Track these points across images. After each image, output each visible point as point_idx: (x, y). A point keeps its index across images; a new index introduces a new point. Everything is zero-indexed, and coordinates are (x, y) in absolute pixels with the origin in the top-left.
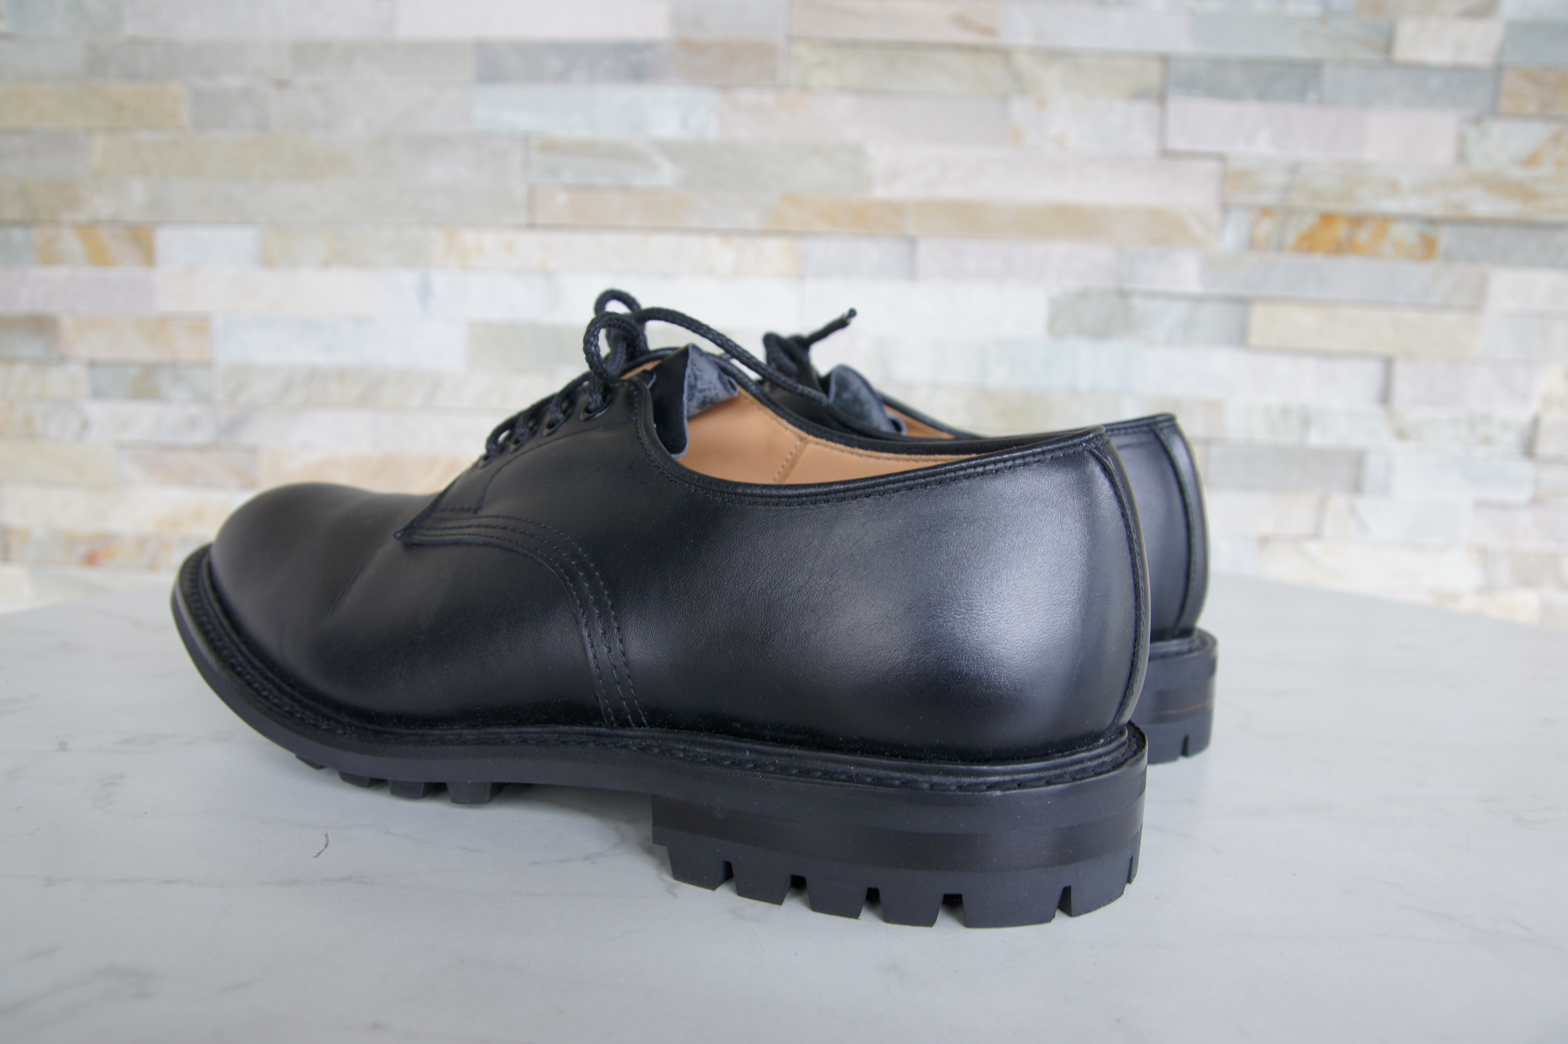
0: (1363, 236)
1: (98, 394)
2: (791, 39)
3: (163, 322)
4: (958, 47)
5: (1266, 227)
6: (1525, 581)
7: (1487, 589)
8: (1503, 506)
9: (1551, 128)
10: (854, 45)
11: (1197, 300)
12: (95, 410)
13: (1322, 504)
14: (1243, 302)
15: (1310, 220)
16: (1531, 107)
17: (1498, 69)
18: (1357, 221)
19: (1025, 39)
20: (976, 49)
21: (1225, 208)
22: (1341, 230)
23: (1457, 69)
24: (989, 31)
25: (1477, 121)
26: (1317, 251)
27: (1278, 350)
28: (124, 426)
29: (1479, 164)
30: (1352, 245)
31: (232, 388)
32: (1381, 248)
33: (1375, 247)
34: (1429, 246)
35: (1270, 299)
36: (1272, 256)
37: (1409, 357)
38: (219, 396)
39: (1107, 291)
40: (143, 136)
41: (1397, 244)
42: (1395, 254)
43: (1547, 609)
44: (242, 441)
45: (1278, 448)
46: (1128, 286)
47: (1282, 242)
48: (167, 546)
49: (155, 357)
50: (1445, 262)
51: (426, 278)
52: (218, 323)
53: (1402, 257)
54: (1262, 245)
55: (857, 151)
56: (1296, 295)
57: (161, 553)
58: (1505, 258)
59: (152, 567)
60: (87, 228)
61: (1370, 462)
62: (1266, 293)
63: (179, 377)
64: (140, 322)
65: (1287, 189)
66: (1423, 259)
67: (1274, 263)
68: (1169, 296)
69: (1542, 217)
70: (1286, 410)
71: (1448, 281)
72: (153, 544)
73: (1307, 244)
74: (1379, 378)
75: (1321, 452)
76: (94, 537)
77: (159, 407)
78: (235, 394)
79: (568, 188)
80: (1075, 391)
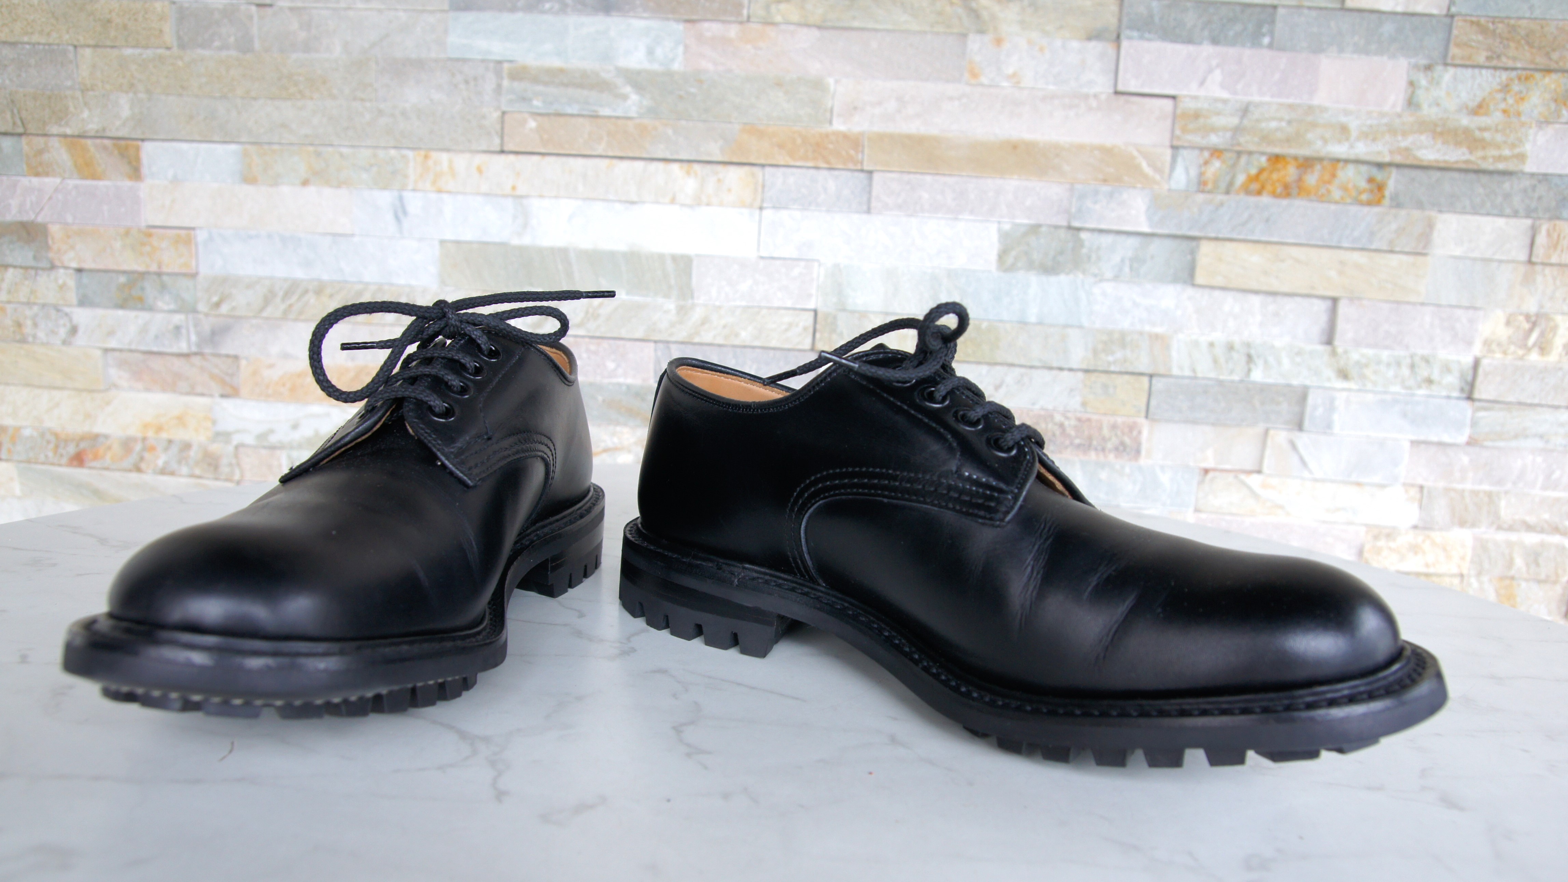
0: (1312, 179)
1: (83, 302)
3: (149, 234)
5: (1215, 167)
6: (1461, 520)
7: (1423, 527)
8: (1442, 446)
9: (1500, 78)
11: (1148, 236)
12: (82, 316)
13: (1264, 438)
14: (1191, 241)
15: (1261, 162)
16: (1480, 57)
17: (1449, 17)
18: (1307, 163)
21: (1175, 149)
22: (1290, 172)
23: (1409, 15)
25: (1429, 68)
26: (1265, 193)
27: (1223, 289)
28: (111, 333)
29: (1428, 112)
30: (1300, 188)
31: (215, 299)
32: (1329, 191)
33: (1323, 191)
34: (1376, 191)
35: (1216, 239)
36: (1220, 197)
37: (1353, 299)
38: (202, 307)
39: (1057, 227)
40: (128, 52)
41: (1344, 188)
42: (1342, 198)
43: (1482, 546)
44: (224, 351)
45: (1220, 383)
46: (1076, 224)
47: (1231, 184)
48: (152, 449)
49: (141, 268)
50: (1391, 207)
51: (401, 199)
52: (201, 236)
53: (1349, 200)
54: (1210, 186)
55: (818, 85)
56: (1241, 237)
57: (147, 455)
58: (1452, 205)
59: (138, 470)
60: (75, 140)
61: (1310, 400)
62: (1213, 235)
63: (163, 287)
64: (127, 233)
65: (1237, 130)
66: (1369, 203)
67: (1222, 204)
68: (1119, 233)
69: (1488, 165)
70: (1230, 347)
71: (1394, 226)
72: (138, 447)
73: (1255, 186)
74: (1324, 318)
75: (1263, 388)
76: (83, 438)
77: (144, 316)
78: (218, 305)
79: (536, 115)
80: (1023, 323)
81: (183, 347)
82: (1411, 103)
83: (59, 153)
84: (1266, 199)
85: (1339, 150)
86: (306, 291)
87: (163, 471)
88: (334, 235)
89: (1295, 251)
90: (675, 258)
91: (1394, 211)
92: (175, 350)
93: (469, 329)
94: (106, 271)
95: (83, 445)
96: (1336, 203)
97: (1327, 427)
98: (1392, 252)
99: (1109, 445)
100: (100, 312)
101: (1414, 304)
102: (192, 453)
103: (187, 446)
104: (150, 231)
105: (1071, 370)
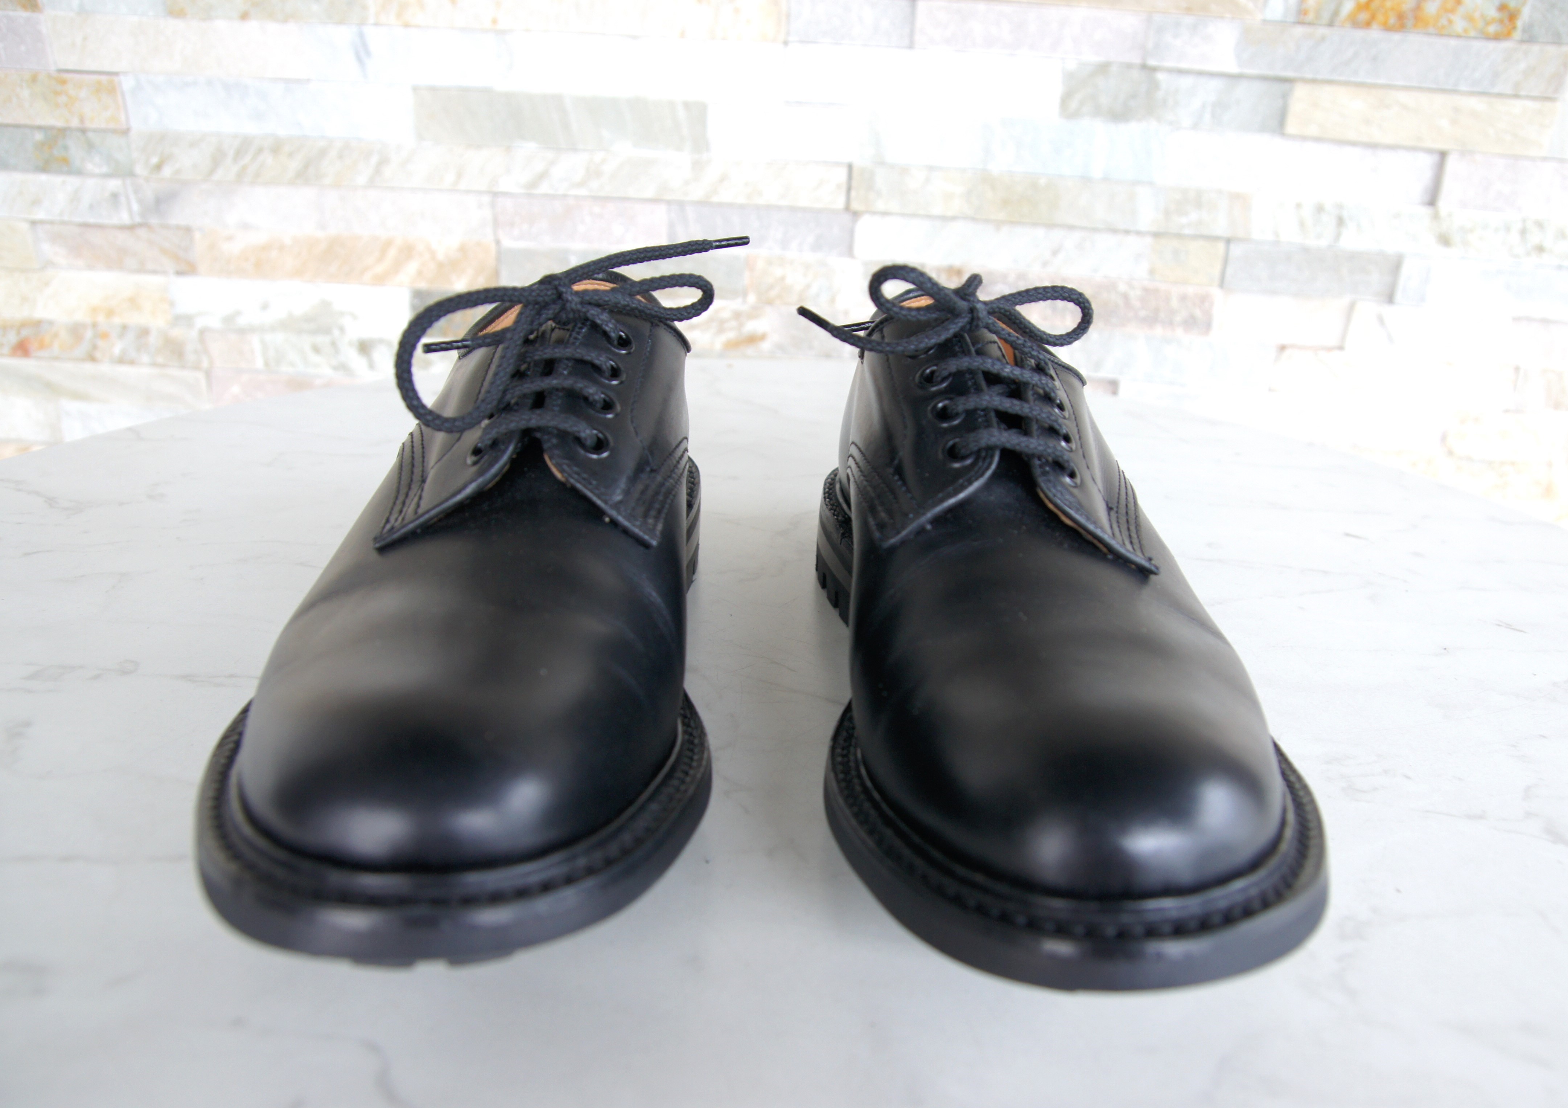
3: (63, 80)
8: (1545, 321)
11: (1233, 79)
13: (1351, 310)
14: (1284, 83)
26: (1375, 26)
27: (1318, 139)
28: (36, 202)
30: (1417, 18)
31: (155, 160)
32: (1450, 22)
33: (1444, 21)
34: (1506, 21)
35: (1314, 81)
36: (1322, 31)
37: (1466, 152)
38: (139, 170)
39: (1129, 66)
41: (1470, 19)
42: (1465, 31)
44: (173, 221)
45: (1306, 250)
46: (1152, 62)
47: (1336, 13)
48: (105, 336)
49: (60, 124)
50: (1522, 41)
51: (361, 36)
52: (127, 83)
53: (1472, 33)
54: (1311, 17)
56: (1343, 78)
57: (101, 343)
59: (92, 359)
61: (1406, 270)
62: (1309, 76)
63: (90, 146)
64: (34, 79)
66: (1497, 37)
67: (1323, 39)
68: (1200, 73)
70: (1320, 209)
71: (1522, 66)
72: (89, 334)
73: (1364, 16)
74: (1427, 176)
75: (1353, 256)
76: (24, 325)
77: (72, 182)
78: (158, 167)
80: (1086, 180)
81: (124, 217)
84: (1375, 33)
86: (260, 150)
87: (121, 360)
88: (287, 81)
89: (1403, 97)
90: (687, 105)
91: (1525, 47)
92: (115, 221)
93: (593, 312)
94: (17, 126)
95: (25, 333)
96: (1458, 36)
97: (1421, 299)
98: (1516, 96)
99: (1178, 318)
100: (18, 177)
101: (1533, 159)
102: (152, 339)
103: (144, 332)
104: (62, 77)
105: (1139, 233)
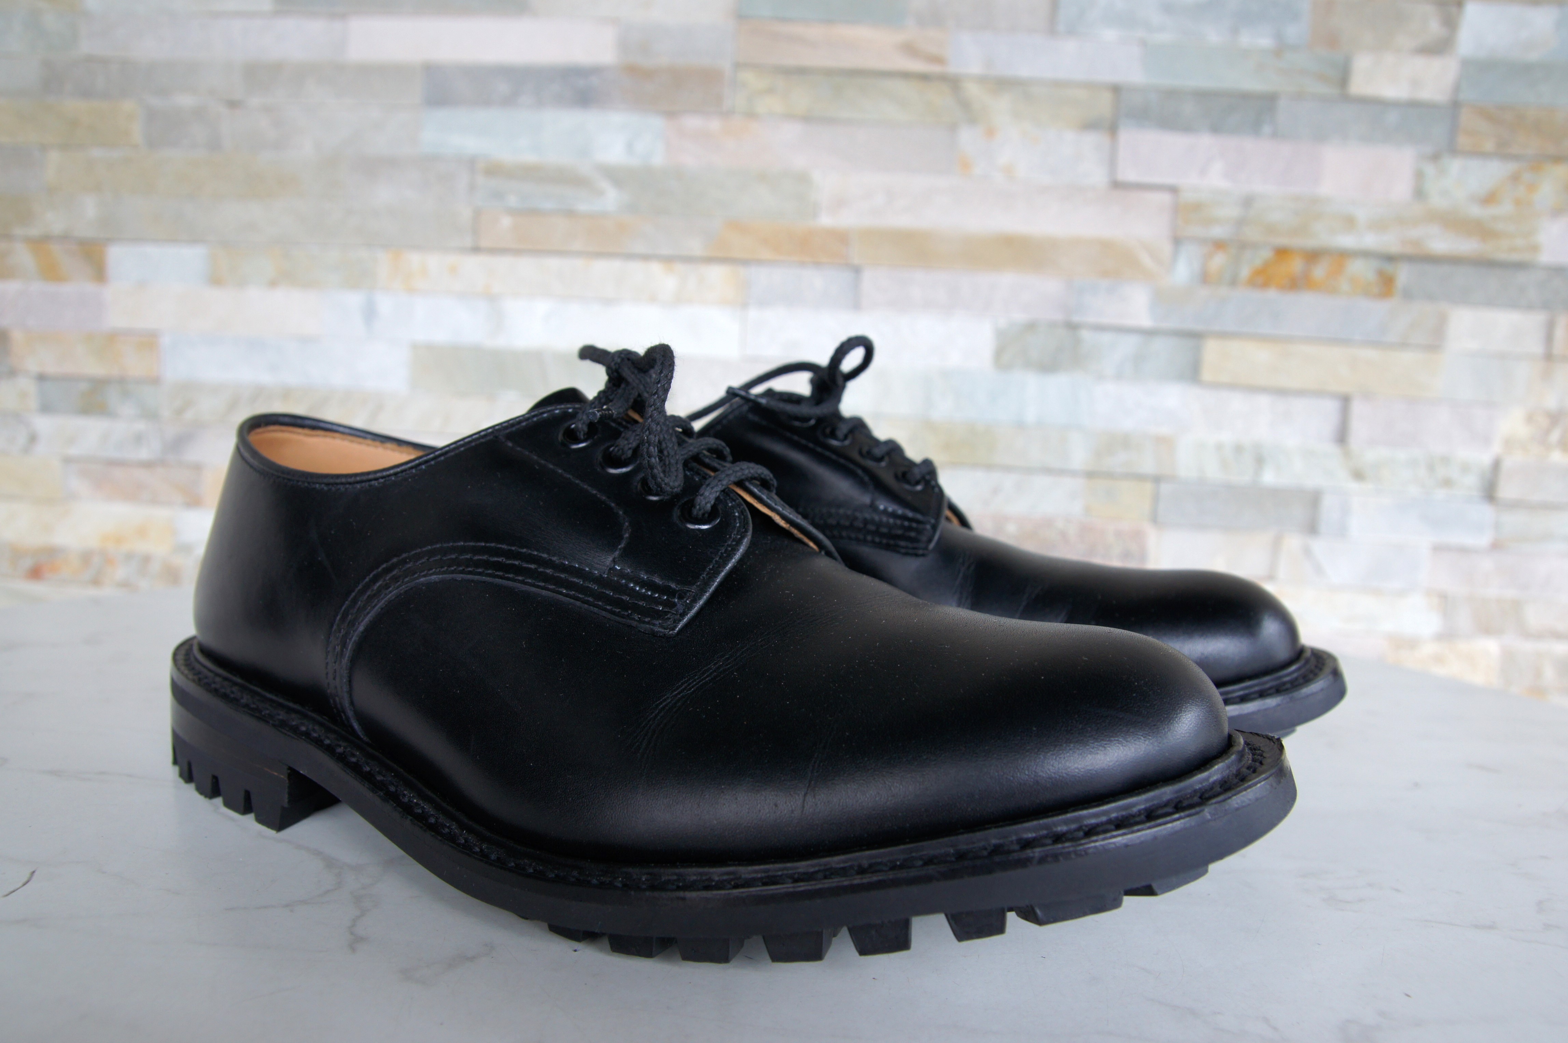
0: (1319, 272)
1: (46, 408)
2: (738, 66)
3: (113, 337)
4: (906, 75)
5: (1219, 260)
6: (1487, 629)
7: (1447, 636)
8: (1463, 550)
9: (1511, 167)
10: (802, 71)
11: (1149, 333)
12: (43, 424)
13: (1276, 545)
14: (1195, 337)
15: (1266, 254)
16: (1489, 145)
17: (1455, 105)
18: (1313, 256)
19: (975, 68)
20: (924, 77)
21: (1177, 241)
22: (1296, 265)
23: (1413, 105)
24: (938, 60)
25: (1435, 157)
26: (1272, 286)
27: (1230, 387)
28: (72, 440)
29: (1437, 201)
30: (1307, 281)
31: (179, 404)
32: (1337, 283)
33: (1331, 283)
34: (1385, 283)
35: (1223, 335)
36: (1225, 290)
37: (1368, 397)
38: (164, 413)
39: (1055, 324)
40: (97, 153)
41: (1353, 280)
42: (1352, 290)
43: (1508, 658)
44: (186, 459)
45: (1230, 486)
46: (1076, 319)
47: (1235, 277)
48: (111, 561)
49: (104, 373)
50: (1402, 299)
51: (371, 300)
52: (165, 341)
53: (1357, 293)
54: (1213, 279)
55: (803, 179)
56: (1249, 332)
57: (106, 568)
58: (1464, 298)
59: (96, 582)
60: (40, 243)
61: (1324, 503)
62: (1217, 330)
63: (127, 393)
64: (90, 337)
65: (1241, 222)
66: (1378, 296)
67: (1227, 297)
68: (1120, 329)
69: (1502, 256)
70: (1239, 448)
71: (1406, 320)
72: (97, 560)
73: (1261, 279)
74: (1334, 417)
75: (1275, 491)
76: (40, 551)
77: (106, 423)
78: (182, 411)
79: (512, 212)
80: (1020, 426)
81: (144, 454)
82: (1419, 193)
83: (23, 256)
84: (1272, 294)
85: (1346, 241)
88: (302, 338)
89: (1303, 348)
91: (1405, 303)
92: (135, 457)
95: (40, 558)
96: (1346, 295)
97: (1342, 531)
98: (1406, 346)
99: (1115, 553)
101: (1429, 401)
102: (153, 566)
103: (146, 559)
104: (114, 335)
105: (1073, 473)
